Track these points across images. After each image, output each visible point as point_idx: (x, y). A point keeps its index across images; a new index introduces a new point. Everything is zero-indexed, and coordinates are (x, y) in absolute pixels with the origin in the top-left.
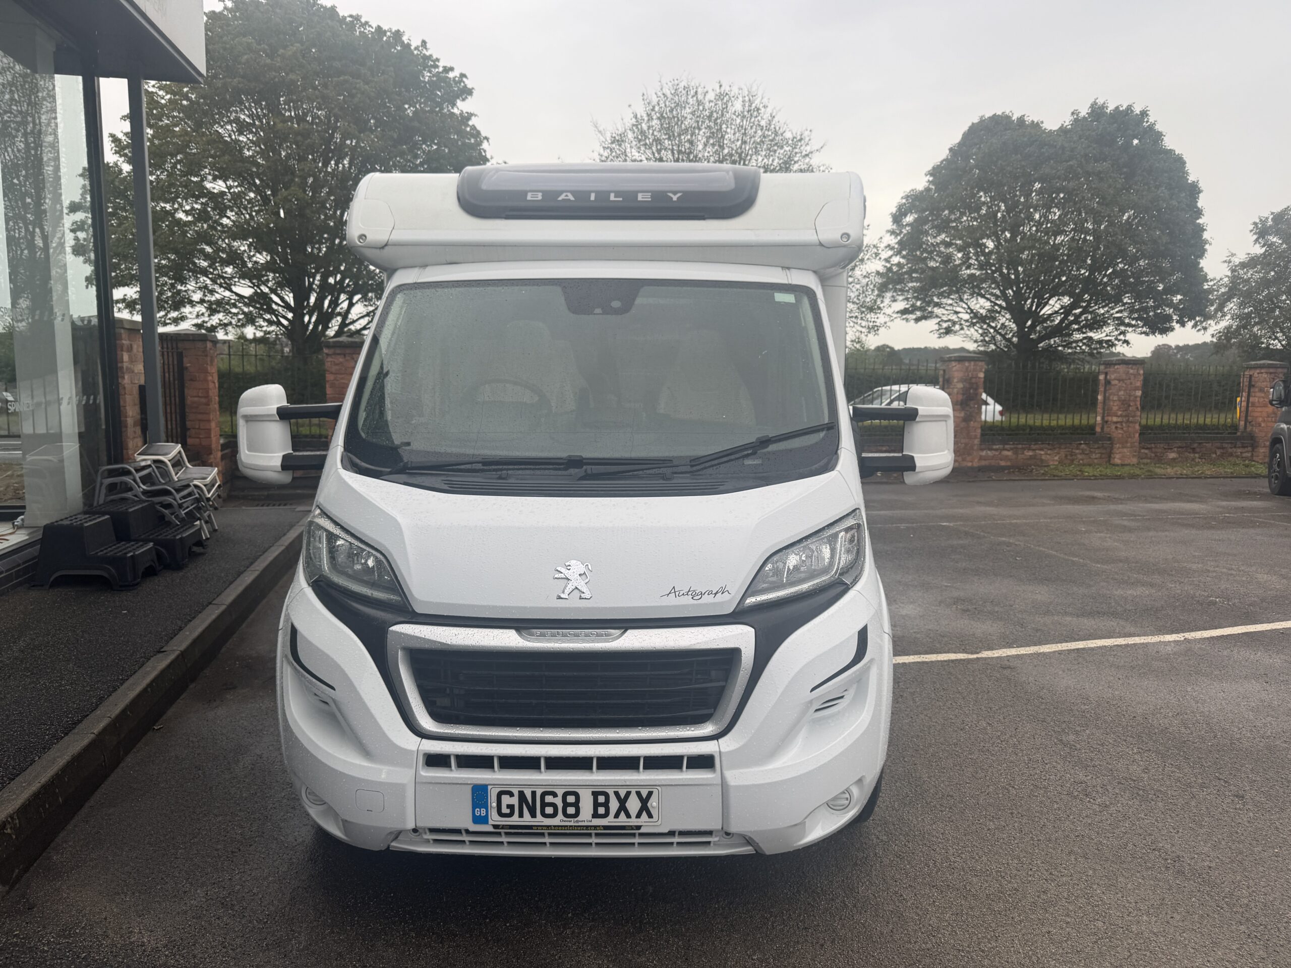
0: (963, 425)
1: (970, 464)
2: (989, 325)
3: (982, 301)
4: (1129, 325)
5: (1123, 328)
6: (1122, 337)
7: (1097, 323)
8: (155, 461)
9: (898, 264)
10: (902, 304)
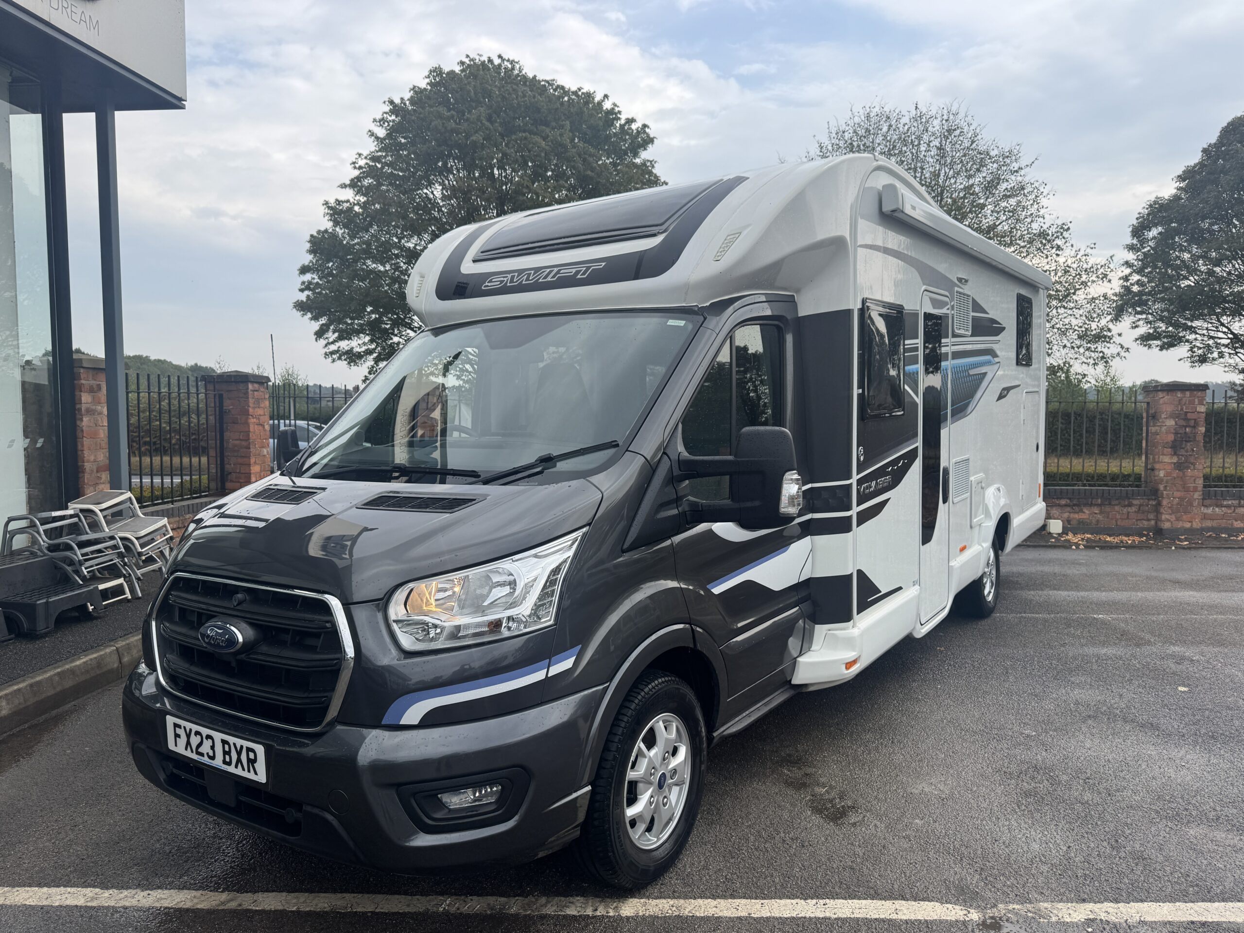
0: (1176, 473)
1: (1188, 525)
8: (82, 511)
9: (1138, 283)
10: (1143, 329)
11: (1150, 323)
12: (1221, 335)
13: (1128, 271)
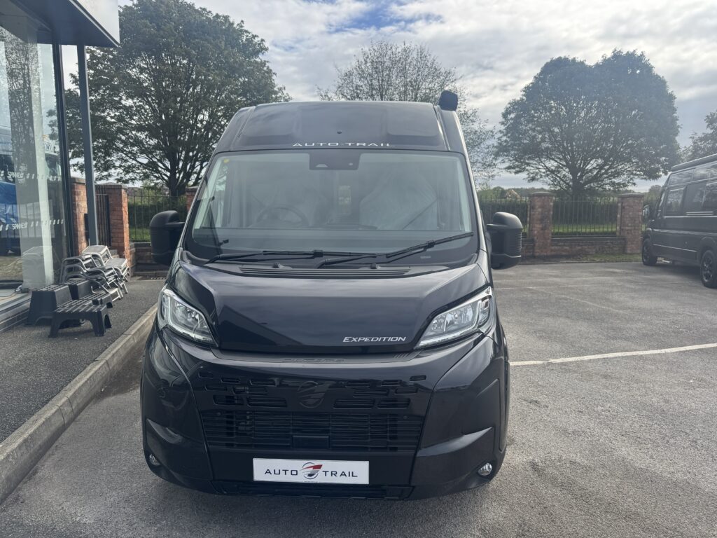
0: (541, 232)
1: (545, 254)
2: (556, 175)
3: (552, 162)
4: (636, 175)
5: (632, 176)
6: (631, 181)
7: (617, 174)
8: (93, 255)
9: (506, 141)
10: (507, 164)
11: (511, 161)
12: (541, 167)
13: (500, 135)
